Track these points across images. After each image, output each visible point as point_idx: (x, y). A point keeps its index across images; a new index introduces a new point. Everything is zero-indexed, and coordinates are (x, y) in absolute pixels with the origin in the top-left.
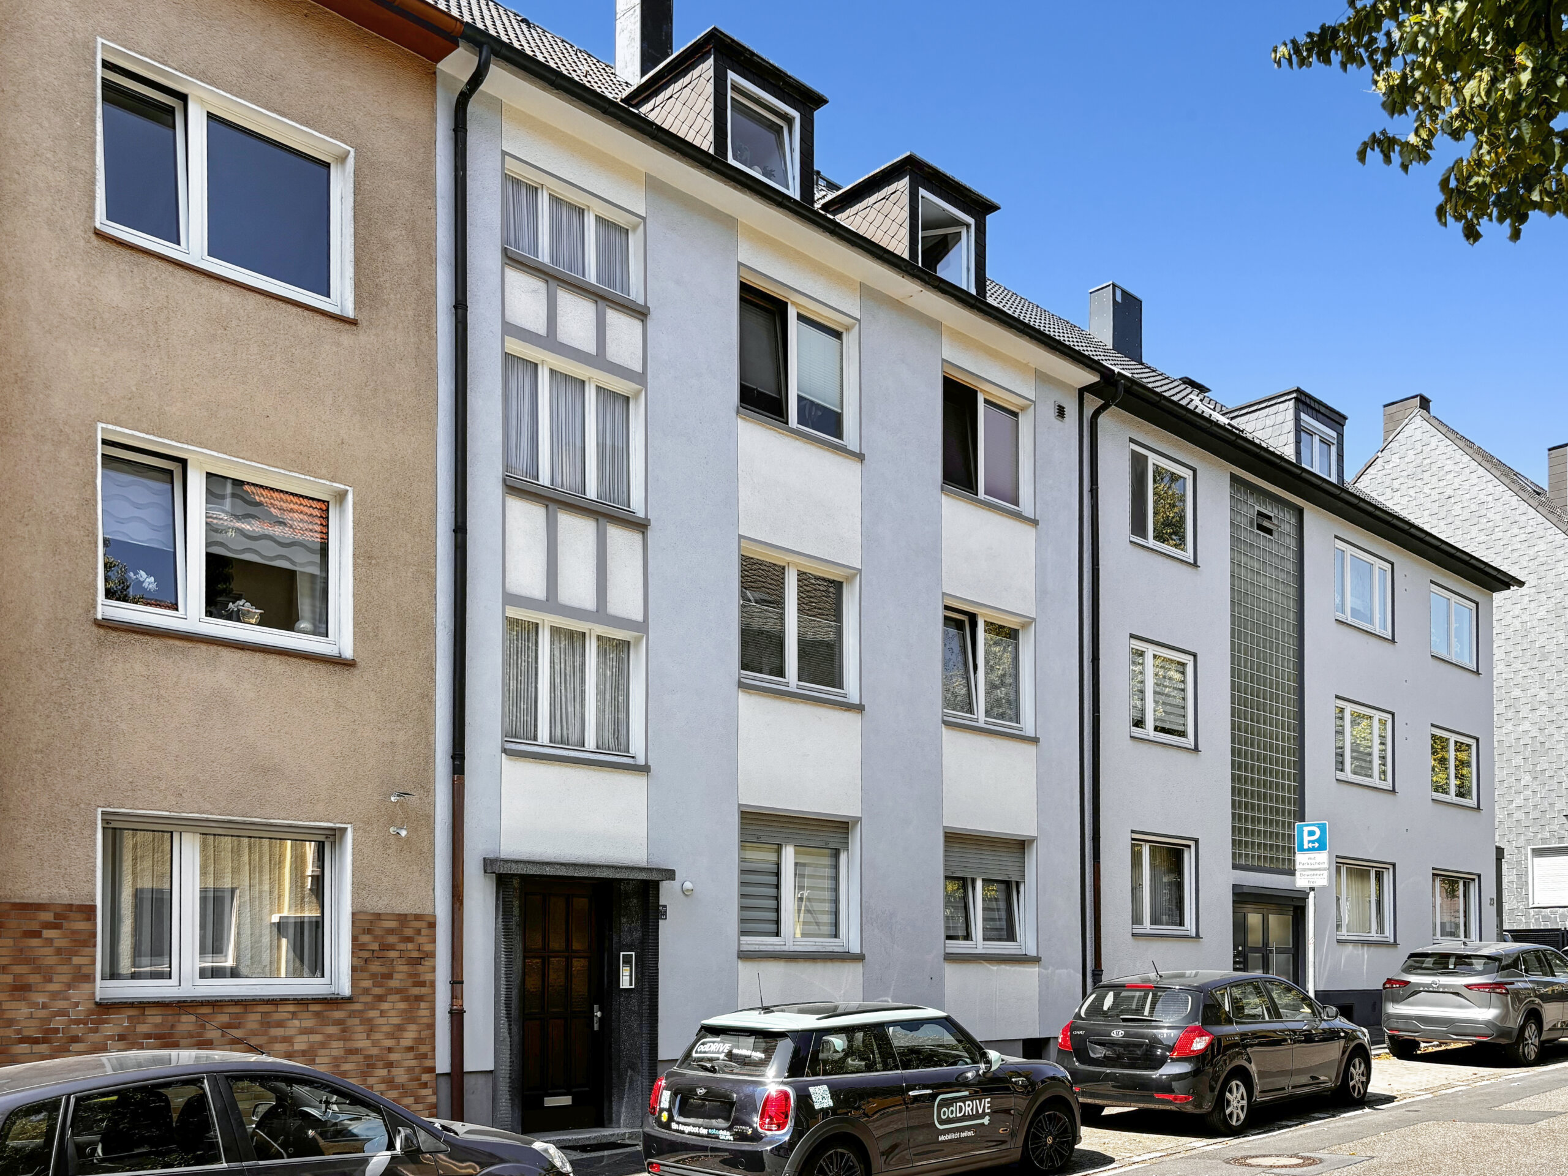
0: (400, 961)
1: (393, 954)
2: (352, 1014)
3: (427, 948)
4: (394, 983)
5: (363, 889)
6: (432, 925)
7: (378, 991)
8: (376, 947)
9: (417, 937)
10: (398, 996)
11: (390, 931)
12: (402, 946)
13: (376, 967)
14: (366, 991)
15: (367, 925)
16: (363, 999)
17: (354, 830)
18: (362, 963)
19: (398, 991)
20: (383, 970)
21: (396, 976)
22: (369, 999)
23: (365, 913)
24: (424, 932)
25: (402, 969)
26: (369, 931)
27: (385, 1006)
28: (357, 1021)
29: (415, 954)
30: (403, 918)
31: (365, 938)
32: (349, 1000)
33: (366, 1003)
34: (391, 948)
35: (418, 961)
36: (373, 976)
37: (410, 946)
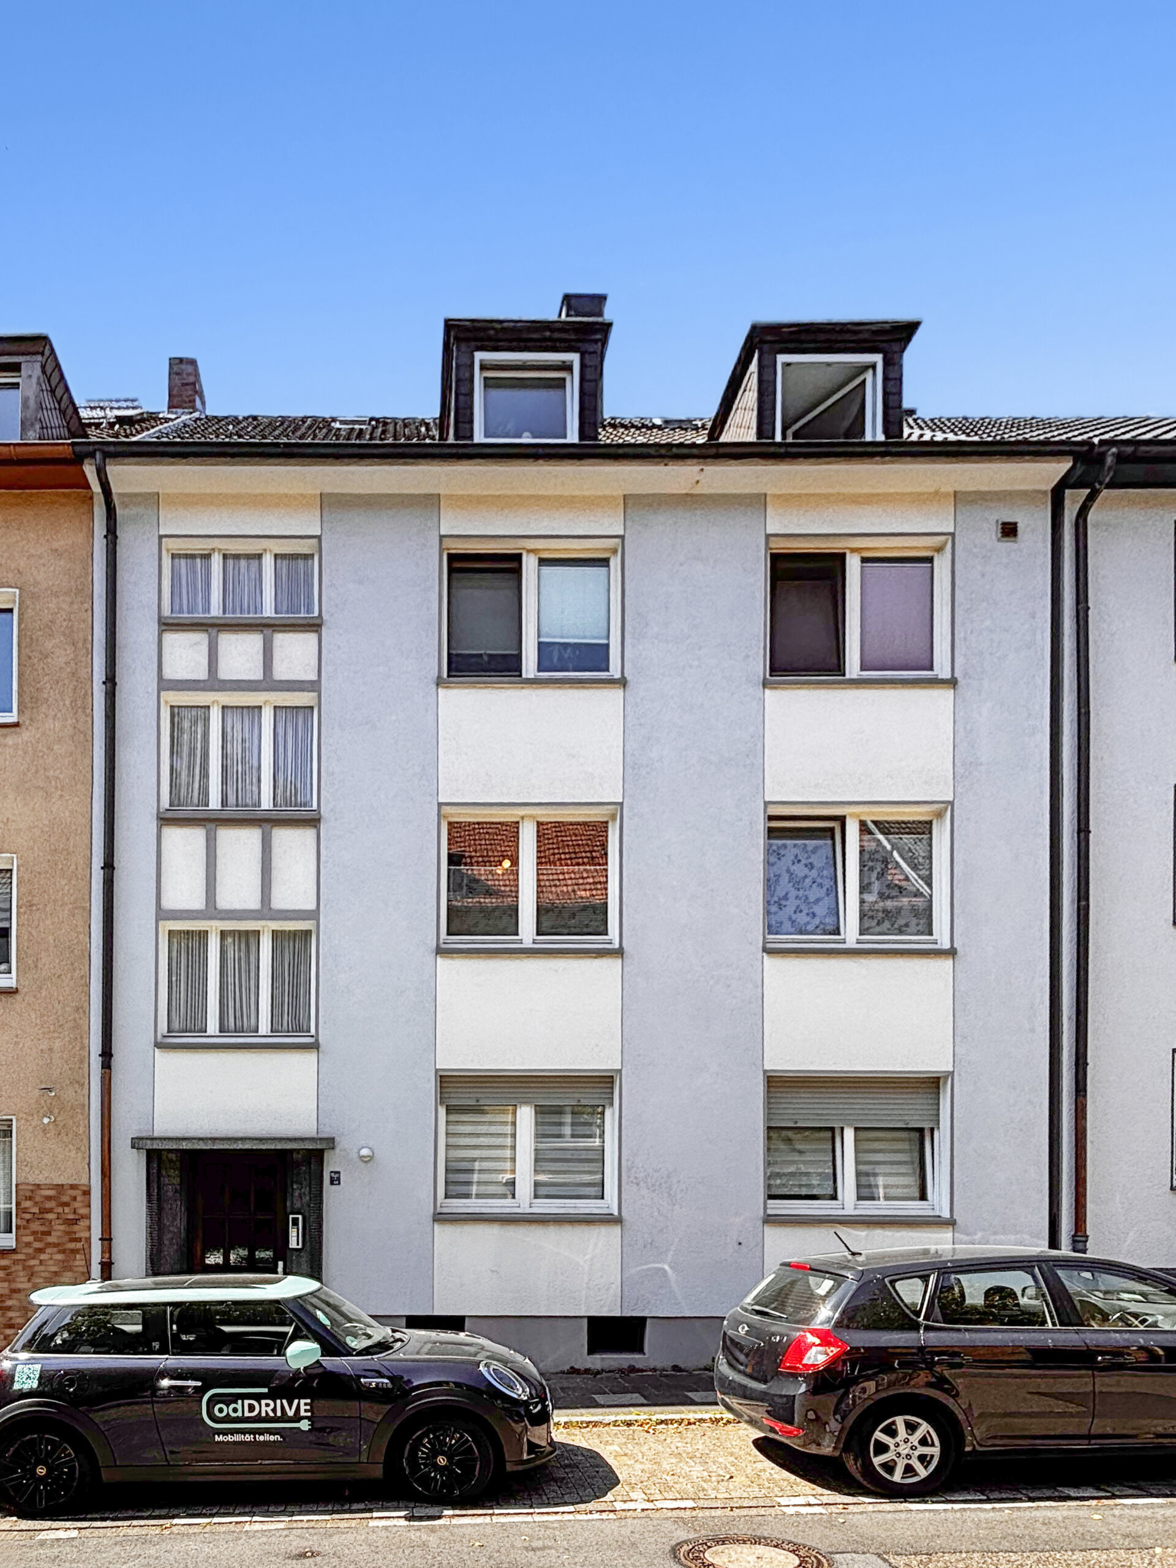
0: (58, 1222)
1: (51, 1216)
2: (15, 1262)
3: (83, 1211)
4: (50, 1239)
5: (26, 1166)
6: (87, 1193)
7: (37, 1245)
8: (36, 1210)
9: (72, 1202)
10: (55, 1250)
11: (49, 1198)
12: (60, 1210)
13: (36, 1226)
14: (28, 1245)
15: (28, 1194)
16: (25, 1251)
17: (17, 1120)
18: (25, 1223)
19: (55, 1245)
20: (43, 1228)
21: (53, 1233)
22: (30, 1251)
23: (28, 1184)
24: (79, 1198)
25: (59, 1228)
26: (30, 1198)
27: (43, 1257)
28: (20, 1267)
29: (71, 1217)
30: (60, 1188)
31: (27, 1204)
32: (14, 1251)
33: (26, 1254)
34: (50, 1211)
35: (75, 1222)
36: (34, 1233)
37: (67, 1210)
